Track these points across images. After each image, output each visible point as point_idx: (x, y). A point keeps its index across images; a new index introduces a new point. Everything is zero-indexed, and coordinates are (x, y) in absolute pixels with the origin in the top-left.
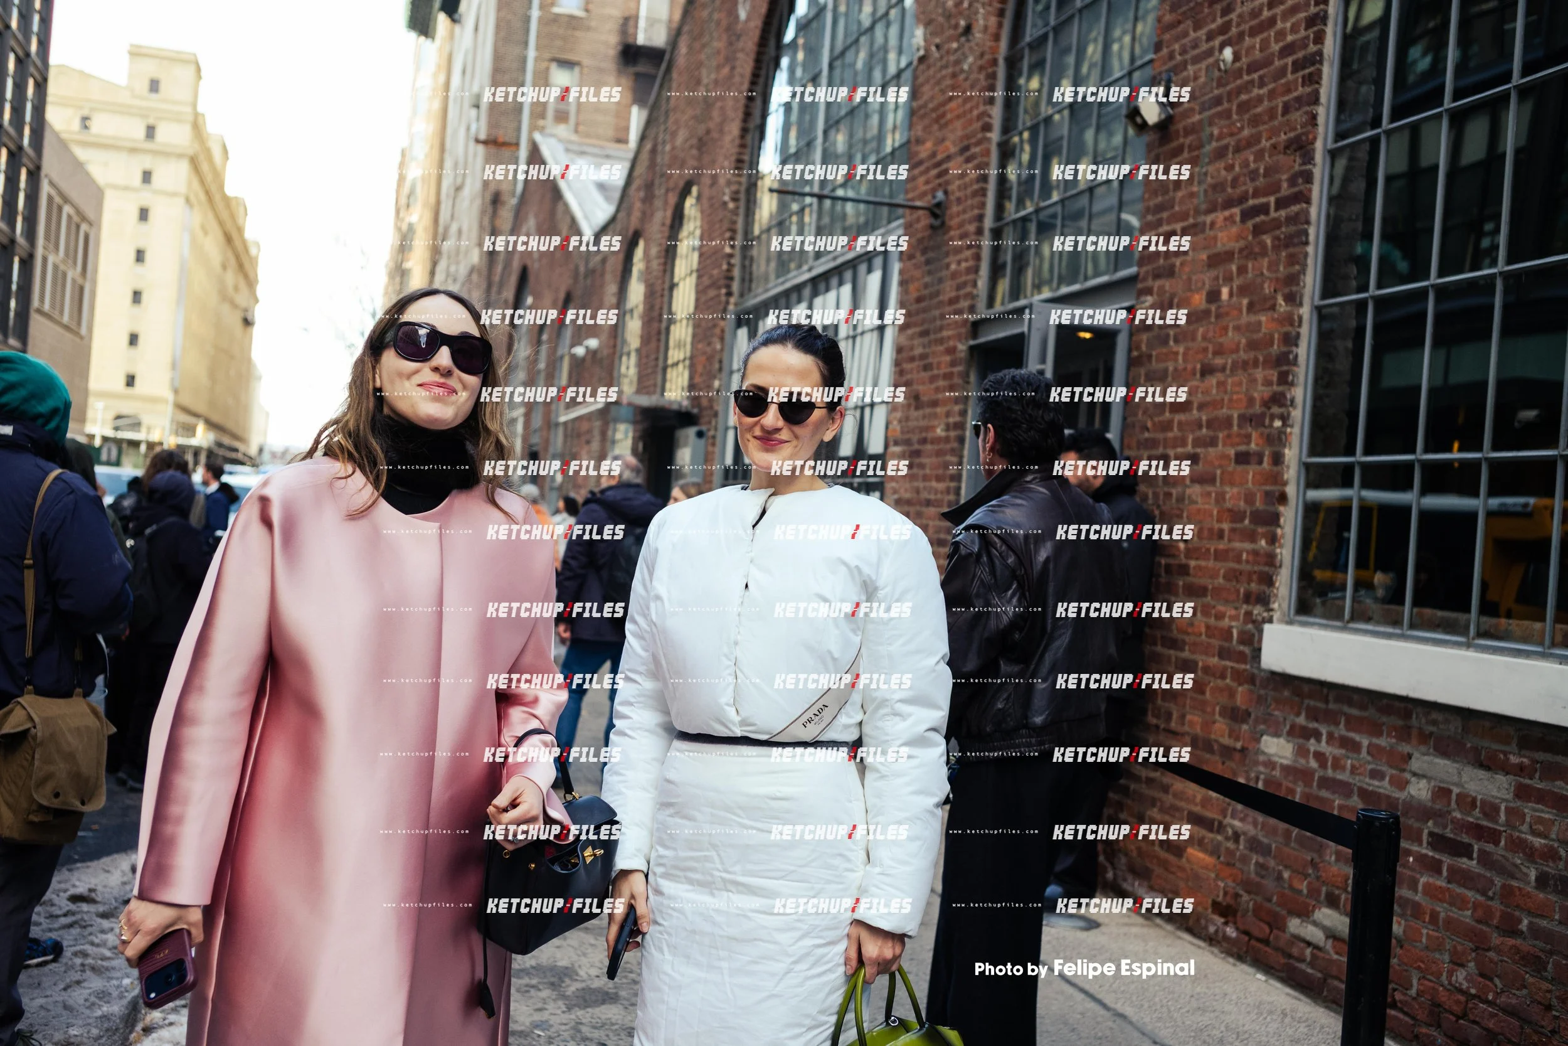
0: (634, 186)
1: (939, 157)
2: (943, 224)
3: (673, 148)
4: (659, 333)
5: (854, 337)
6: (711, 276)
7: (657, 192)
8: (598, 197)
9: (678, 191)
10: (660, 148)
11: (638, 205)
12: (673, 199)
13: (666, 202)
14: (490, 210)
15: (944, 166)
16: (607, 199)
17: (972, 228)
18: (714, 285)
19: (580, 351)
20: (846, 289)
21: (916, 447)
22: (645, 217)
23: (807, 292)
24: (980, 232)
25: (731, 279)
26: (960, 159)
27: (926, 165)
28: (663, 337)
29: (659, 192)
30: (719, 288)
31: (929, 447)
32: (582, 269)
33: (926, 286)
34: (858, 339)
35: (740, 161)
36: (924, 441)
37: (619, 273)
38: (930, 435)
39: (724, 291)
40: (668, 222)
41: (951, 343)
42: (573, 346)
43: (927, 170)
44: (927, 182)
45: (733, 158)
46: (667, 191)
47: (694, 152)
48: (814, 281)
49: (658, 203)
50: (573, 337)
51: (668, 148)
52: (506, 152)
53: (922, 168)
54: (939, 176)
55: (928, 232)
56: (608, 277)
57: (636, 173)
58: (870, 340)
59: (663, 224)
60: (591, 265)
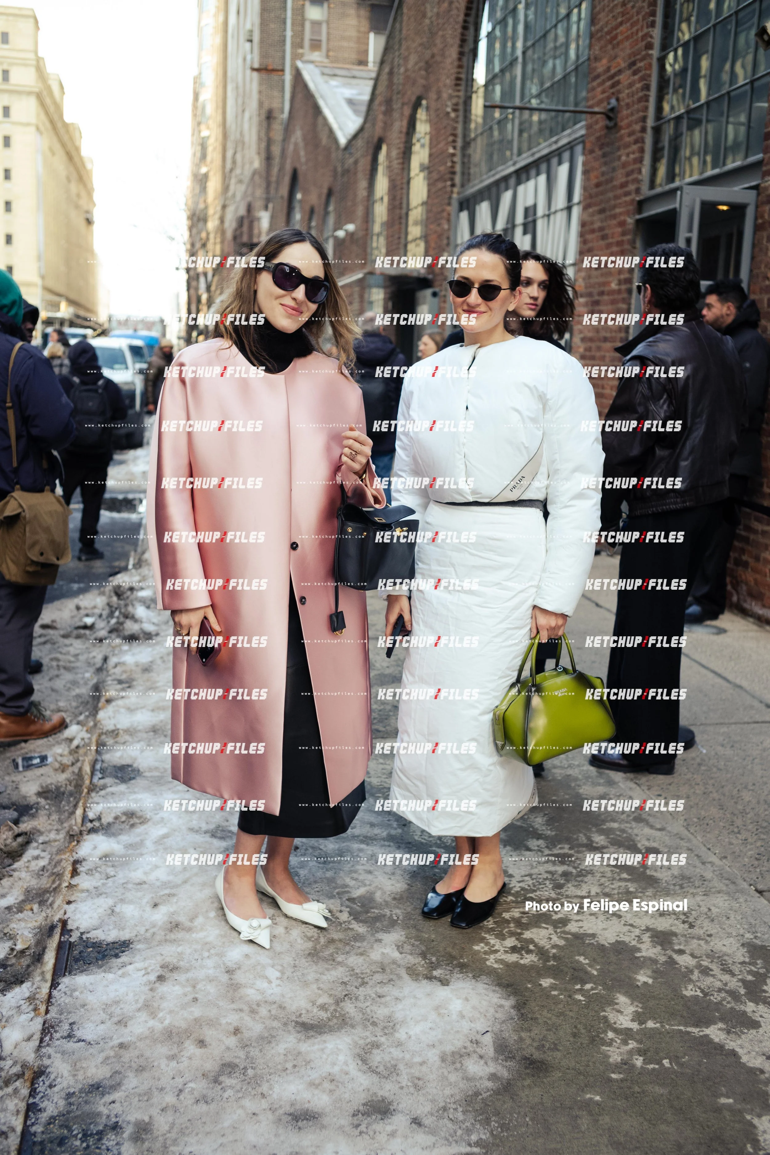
0: (377, 102)
1: (613, 71)
2: (616, 125)
3: (407, 70)
4: (400, 218)
5: (548, 216)
6: (439, 172)
7: (395, 107)
8: (348, 110)
9: (411, 105)
10: (396, 70)
11: (381, 117)
12: (407, 111)
13: (402, 114)
14: (265, 124)
15: (617, 78)
16: (356, 112)
17: (637, 127)
18: (441, 179)
19: (341, 234)
20: (542, 179)
21: (596, 298)
22: (387, 126)
23: (512, 181)
24: (643, 130)
25: (454, 173)
26: (629, 72)
27: (602, 78)
28: (404, 221)
29: (396, 106)
30: (445, 181)
31: (606, 298)
32: (339, 169)
33: (603, 174)
34: (552, 217)
35: (458, 79)
36: (602, 293)
37: (368, 172)
38: (606, 289)
39: (449, 183)
40: (404, 130)
41: (622, 218)
42: (335, 230)
43: (604, 82)
44: (603, 92)
45: (453, 77)
46: (403, 104)
47: (423, 73)
48: (517, 172)
49: (396, 115)
50: (335, 223)
51: (402, 70)
52: (275, 77)
53: (599, 81)
54: (613, 86)
55: (605, 131)
56: (360, 175)
57: (377, 92)
58: (560, 218)
59: (401, 132)
60: (346, 166)
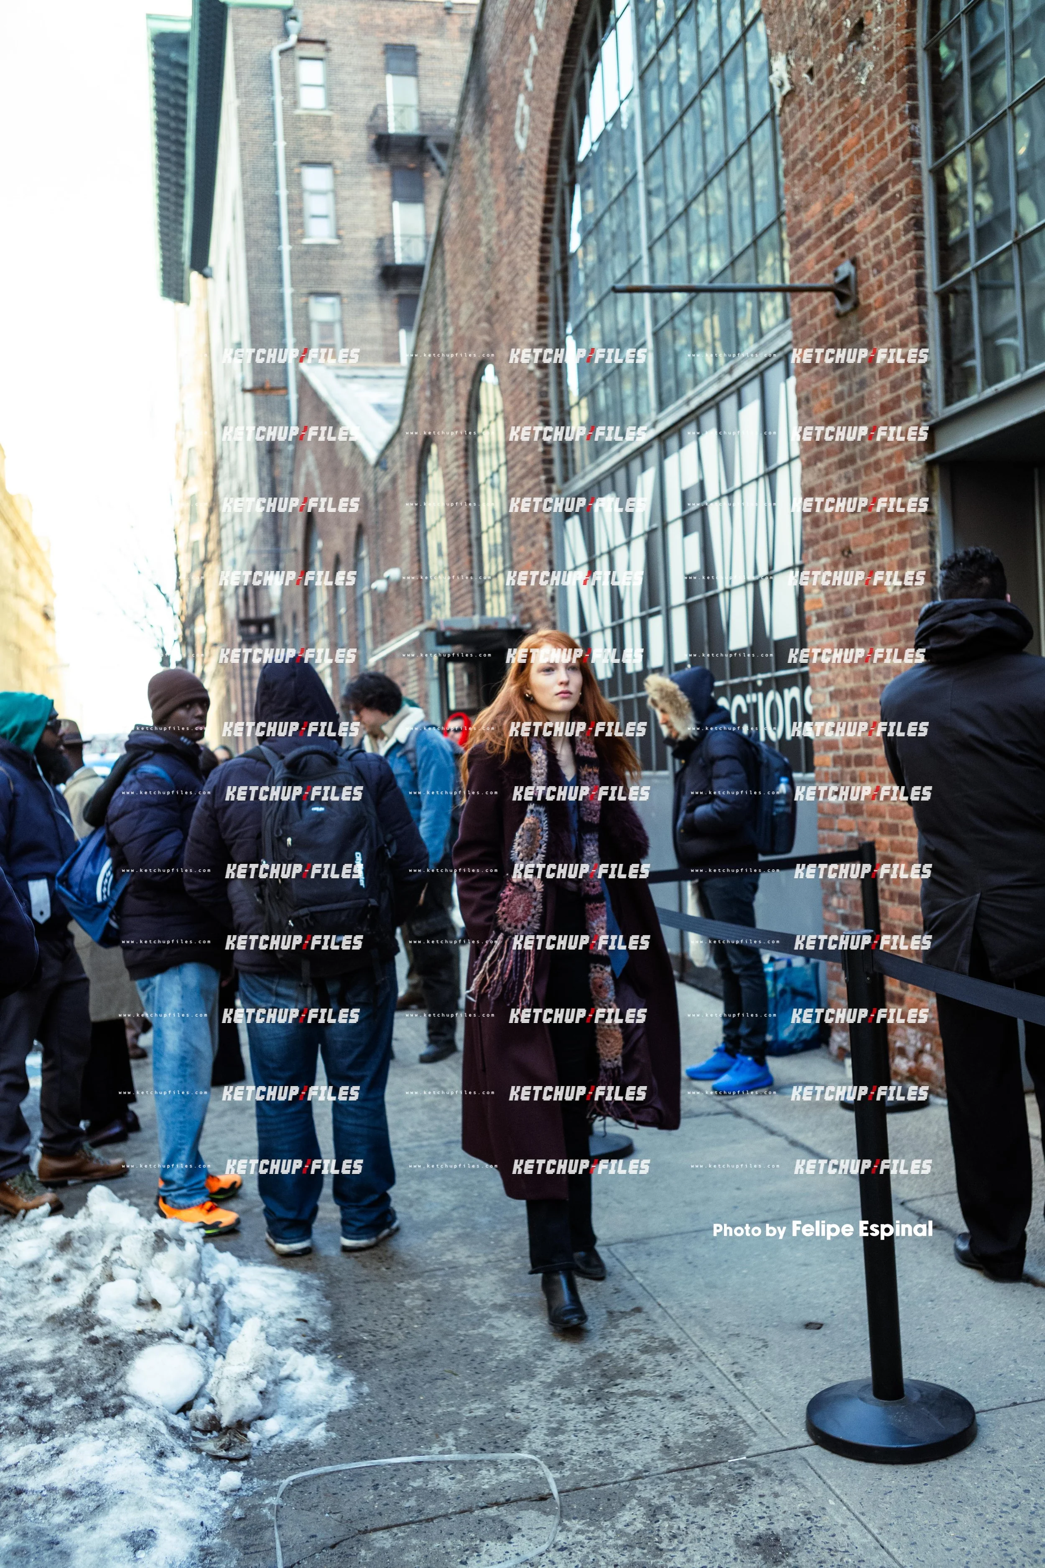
0: (417, 388)
1: (835, 219)
2: (856, 304)
3: (458, 329)
4: (470, 546)
5: (730, 494)
6: (526, 463)
7: (444, 386)
8: (378, 418)
9: (469, 377)
10: (441, 334)
11: (425, 406)
12: (464, 388)
13: (457, 394)
14: (267, 460)
15: (847, 227)
16: (388, 416)
17: (909, 296)
18: (530, 473)
19: (380, 585)
20: (710, 437)
21: (855, 617)
22: (434, 419)
23: (652, 455)
24: (920, 299)
25: (551, 462)
26: (871, 210)
27: (814, 236)
28: (475, 550)
29: (447, 384)
30: (537, 475)
31: (876, 614)
32: (371, 495)
33: (840, 397)
34: (737, 495)
35: (542, 318)
36: (869, 607)
37: (413, 490)
39: (543, 477)
40: (463, 416)
41: (894, 465)
42: (372, 581)
43: (820, 240)
44: (821, 258)
45: (533, 318)
46: (457, 380)
47: (484, 325)
48: (662, 437)
49: (447, 398)
50: (371, 572)
51: (451, 331)
52: (275, 398)
53: (809, 242)
54: (840, 242)
55: (835, 323)
56: (401, 496)
57: (416, 373)
58: (756, 493)
59: (457, 420)
60: (380, 489)
